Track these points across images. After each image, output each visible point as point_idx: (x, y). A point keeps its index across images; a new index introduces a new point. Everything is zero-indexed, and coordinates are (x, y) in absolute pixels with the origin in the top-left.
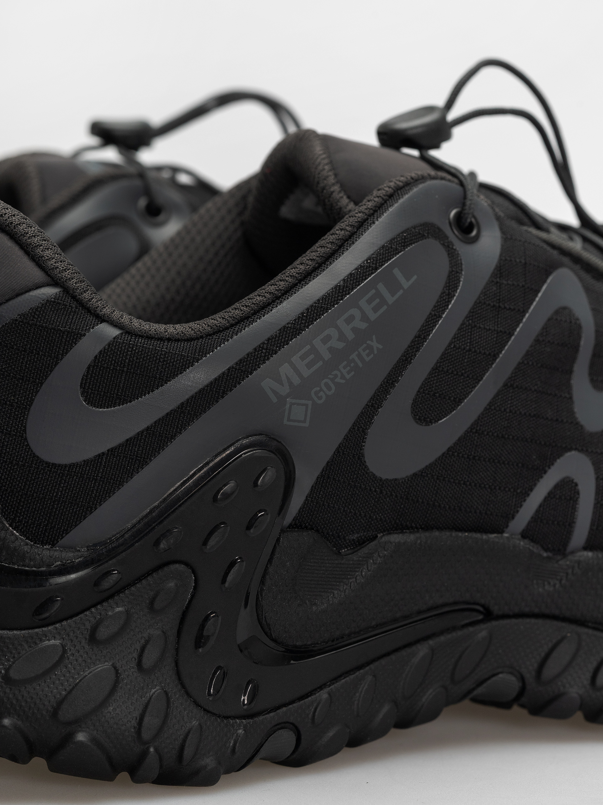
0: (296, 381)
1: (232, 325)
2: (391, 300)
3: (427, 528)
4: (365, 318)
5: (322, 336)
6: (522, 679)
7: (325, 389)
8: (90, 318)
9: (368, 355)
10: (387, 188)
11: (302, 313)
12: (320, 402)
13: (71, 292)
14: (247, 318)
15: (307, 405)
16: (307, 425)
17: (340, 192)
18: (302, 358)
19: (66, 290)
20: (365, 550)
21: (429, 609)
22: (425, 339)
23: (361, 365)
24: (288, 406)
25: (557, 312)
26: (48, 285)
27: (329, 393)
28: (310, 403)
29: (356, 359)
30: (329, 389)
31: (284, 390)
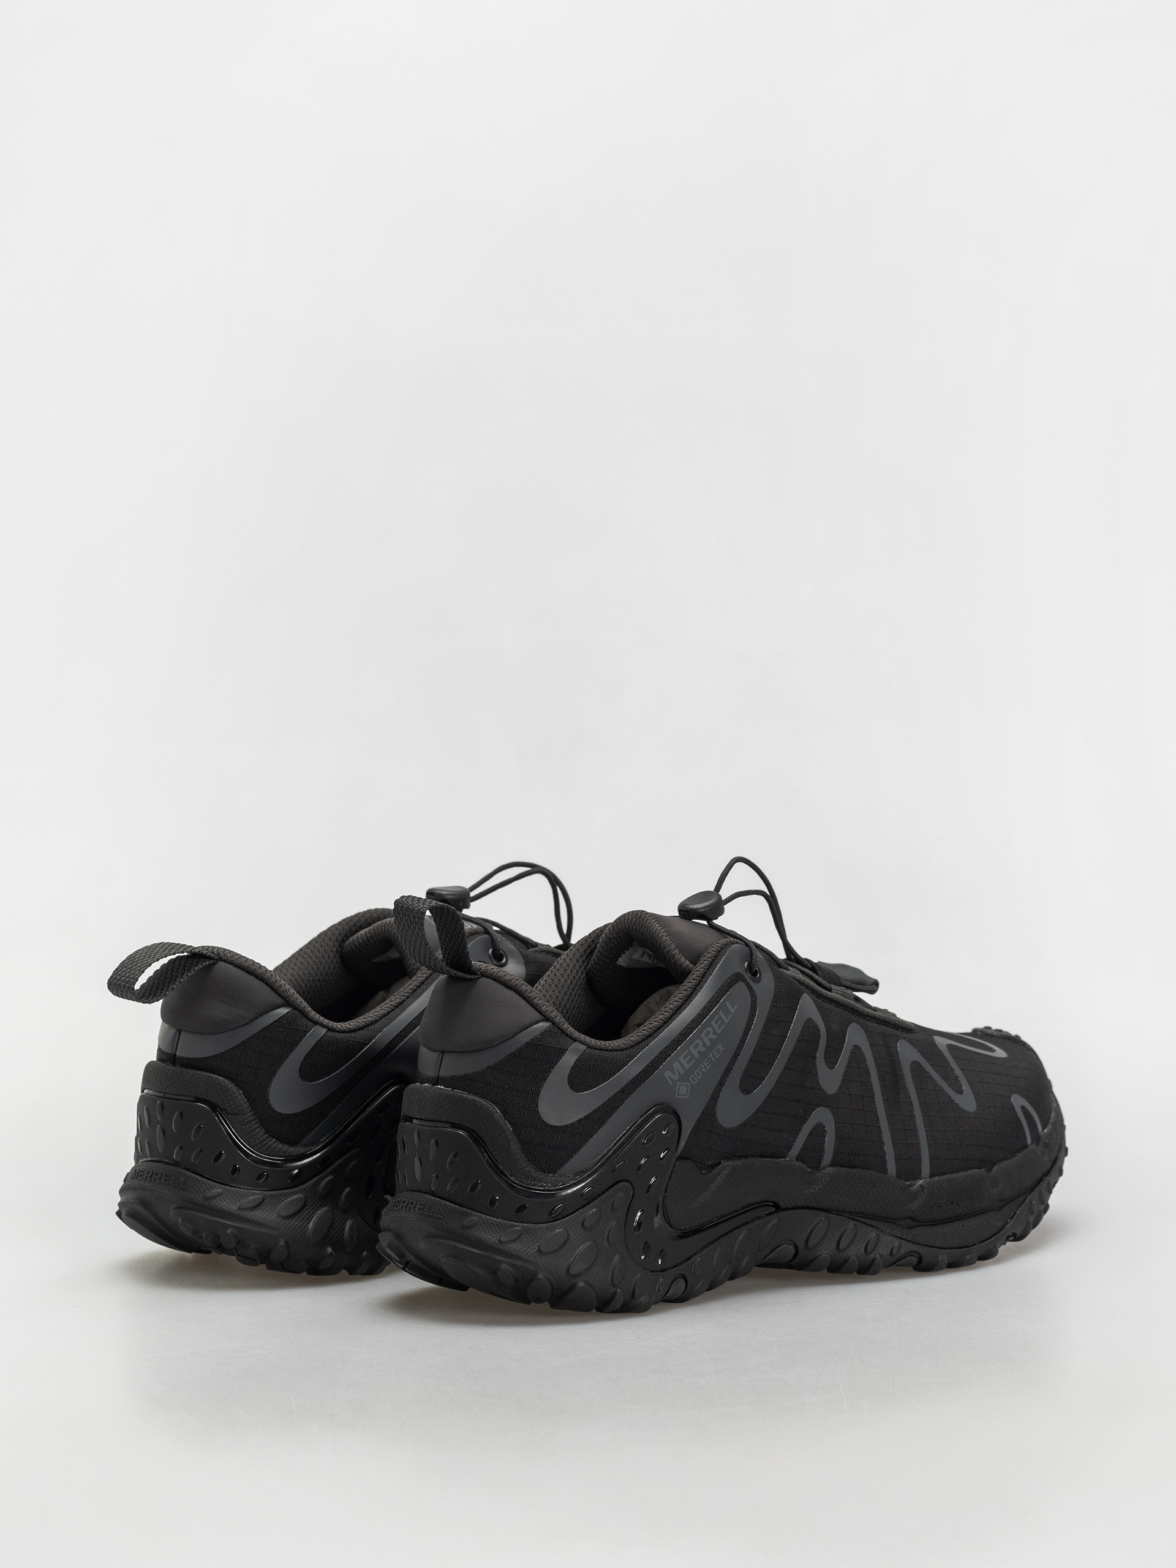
0: (682, 1072)
1: (643, 1040)
2: (726, 1021)
3: (746, 1157)
4: (715, 1032)
5: (694, 1045)
6: (796, 1247)
7: (697, 1075)
8: (569, 1040)
9: (717, 1054)
10: (713, 950)
11: (682, 1031)
12: (694, 1083)
13: (557, 1024)
14: (651, 1035)
15: (688, 1085)
16: (687, 1097)
17: (679, 954)
18: (685, 1058)
19: (554, 1023)
20: (714, 1171)
21: (747, 1207)
22: (744, 1043)
23: (714, 1061)
24: (678, 1087)
25: (806, 1022)
26: (543, 1021)
27: (699, 1078)
28: (689, 1084)
29: (712, 1056)
30: (699, 1075)
31: (676, 1077)
